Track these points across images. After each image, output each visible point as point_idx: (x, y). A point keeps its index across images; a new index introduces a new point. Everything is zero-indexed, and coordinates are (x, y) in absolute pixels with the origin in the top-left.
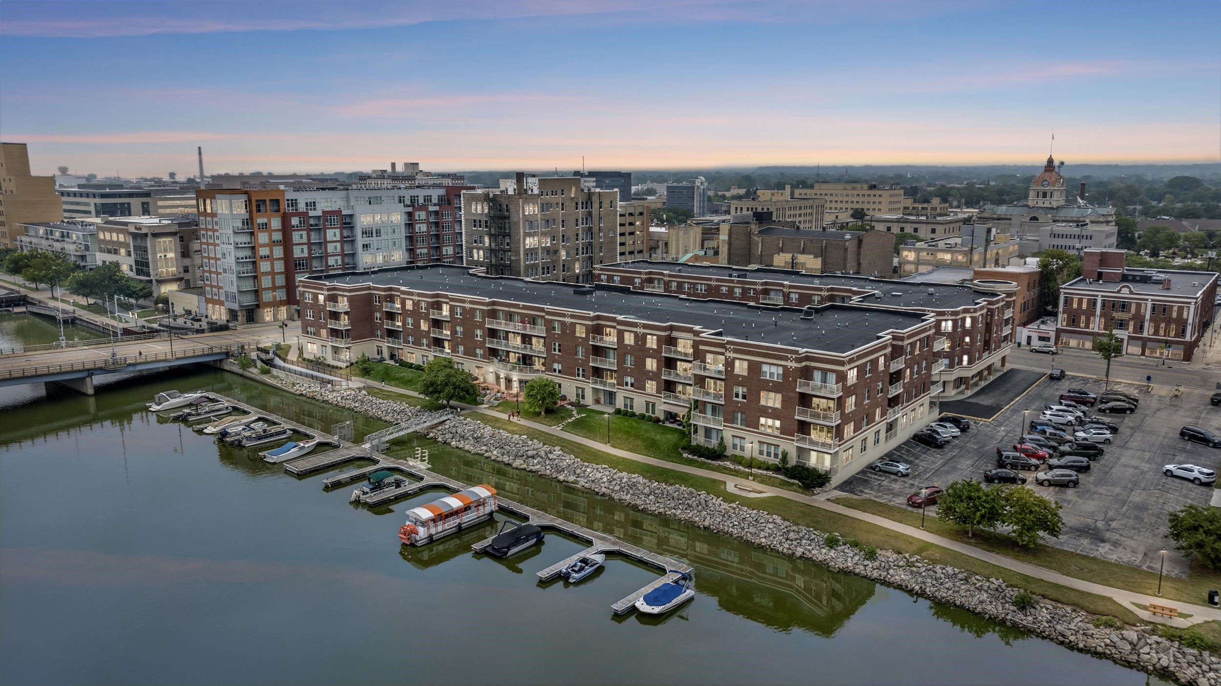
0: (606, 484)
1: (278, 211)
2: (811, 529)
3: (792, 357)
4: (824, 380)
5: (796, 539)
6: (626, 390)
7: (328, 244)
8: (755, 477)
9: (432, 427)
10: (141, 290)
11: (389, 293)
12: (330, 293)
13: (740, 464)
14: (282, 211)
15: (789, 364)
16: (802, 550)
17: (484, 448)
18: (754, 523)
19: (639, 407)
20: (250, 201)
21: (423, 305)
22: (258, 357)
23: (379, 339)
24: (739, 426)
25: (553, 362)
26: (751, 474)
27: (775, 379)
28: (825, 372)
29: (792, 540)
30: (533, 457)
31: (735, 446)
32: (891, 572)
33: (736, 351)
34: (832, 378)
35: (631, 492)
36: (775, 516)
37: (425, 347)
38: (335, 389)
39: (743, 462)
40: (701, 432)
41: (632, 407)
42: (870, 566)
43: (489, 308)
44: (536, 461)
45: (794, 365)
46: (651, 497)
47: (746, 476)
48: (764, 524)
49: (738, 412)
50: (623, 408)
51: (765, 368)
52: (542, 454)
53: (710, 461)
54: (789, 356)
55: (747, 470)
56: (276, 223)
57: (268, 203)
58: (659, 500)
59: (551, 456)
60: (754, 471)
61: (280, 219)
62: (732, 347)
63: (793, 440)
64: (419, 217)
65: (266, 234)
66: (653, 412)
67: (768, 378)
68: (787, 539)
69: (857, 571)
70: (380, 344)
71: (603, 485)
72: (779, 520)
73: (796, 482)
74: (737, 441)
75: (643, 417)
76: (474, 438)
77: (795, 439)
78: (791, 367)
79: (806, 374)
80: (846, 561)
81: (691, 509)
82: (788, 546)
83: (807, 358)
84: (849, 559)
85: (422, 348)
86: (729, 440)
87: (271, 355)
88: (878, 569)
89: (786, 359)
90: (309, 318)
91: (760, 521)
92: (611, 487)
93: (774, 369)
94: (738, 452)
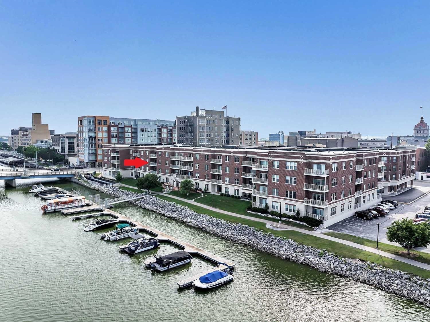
0: (205, 223)
1: (107, 124)
2: (310, 247)
3: (301, 157)
4: (319, 168)
5: (301, 252)
6: (226, 184)
7: (126, 139)
8: (283, 221)
11: (136, 149)
12: (113, 149)
13: (275, 215)
15: (300, 160)
16: (303, 258)
17: (155, 208)
18: (278, 243)
19: (232, 192)
21: (147, 152)
22: (84, 176)
23: (132, 169)
24: (275, 196)
25: (196, 173)
26: (280, 220)
27: (293, 169)
28: (319, 164)
29: (298, 253)
30: (175, 212)
31: (273, 207)
32: (358, 272)
33: (273, 156)
34: (323, 167)
35: (216, 227)
36: (289, 240)
39: (277, 214)
40: (258, 200)
42: (345, 268)
43: (172, 151)
44: (176, 213)
45: (303, 161)
46: (226, 229)
47: (277, 221)
48: (284, 244)
49: (275, 188)
50: (224, 193)
51: (288, 164)
52: (179, 210)
53: (260, 214)
55: (279, 218)
56: (105, 129)
57: (102, 121)
59: (183, 211)
60: (282, 219)
61: (107, 127)
62: (271, 155)
63: (303, 202)
64: (164, 131)
65: (101, 133)
66: (238, 194)
67: (289, 169)
68: (295, 252)
69: (337, 271)
70: (132, 171)
71: (203, 224)
72: (291, 242)
73: (304, 223)
74: (274, 204)
75: (233, 196)
77: (304, 201)
78: (301, 162)
79: (310, 165)
80: (330, 265)
82: (296, 256)
83: (310, 158)
84: (332, 264)
85: (147, 171)
86: (270, 204)
87: (90, 175)
88: (350, 270)
89: (299, 158)
91: (281, 242)
92: (207, 225)
93: (293, 164)
94: (275, 210)
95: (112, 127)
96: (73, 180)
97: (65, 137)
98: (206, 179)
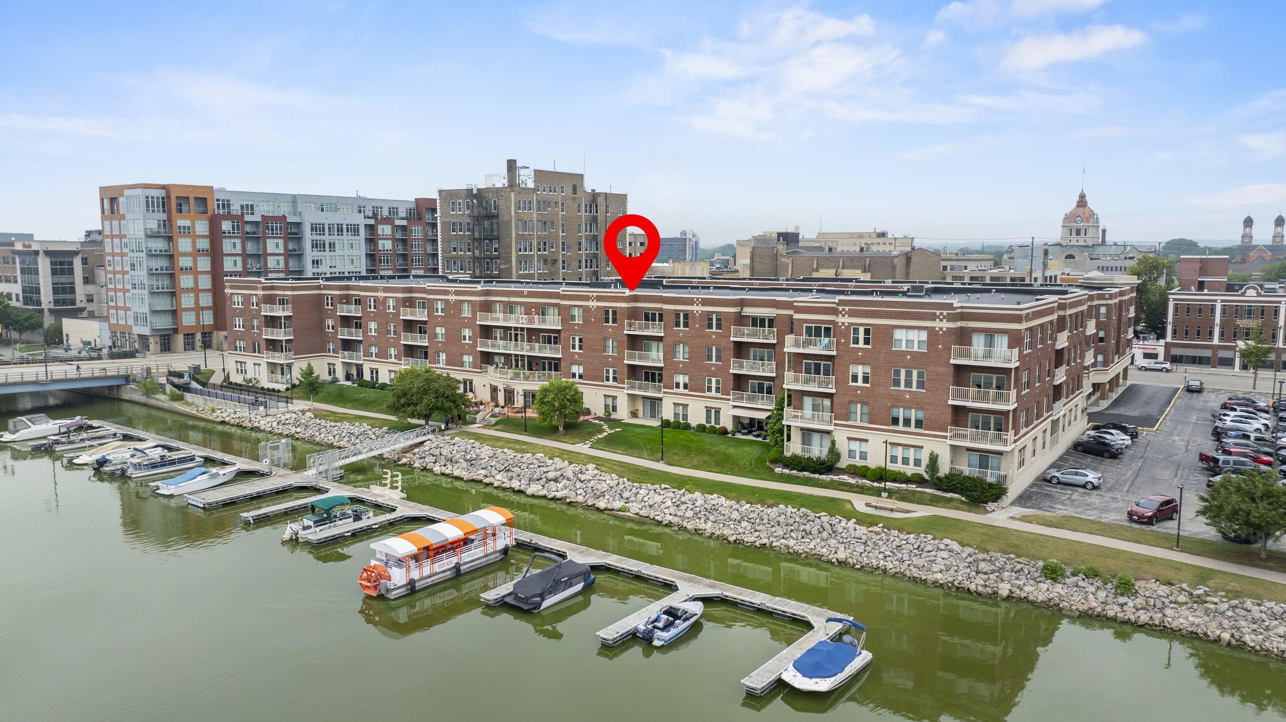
0: (672, 510)
1: (205, 212)
2: (1012, 556)
3: (942, 314)
4: (990, 344)
5: (993, 572)
6: (677, 394)
7: (269, 258)
8: (891, 494)
9: (406, 450)
10: (26, 320)
11: (345, 292)
12: (266, 292)
13: (864, 476)
14: (210, 213)
15: (937, 324)
16: (1009, 586)
17: (483, 472)
18: (916, 551)
19: (696, 416)
20: (169, 197)
21: (391, 303)
22: (168, 380)
23: (331, 354)
24: (858, 423)
25: (571, 364)
26: (885, 490)
27: (916, 349)
28: (990, 334)
29: (985, 573)
30: (556, 480)
31: (851, 454)
32: (1168, 612)
33: (852, 314)
34: (1002, 342)
35: (712, 518)
36: (946, 541)
37: (393, 360)
38: (269, 412)
39: (868, 474)
40: (796, 437)
41: (685, 417)
42: (1131, 604)
43: (482, 298)
44: (560, 485)
45: (946, 325)
46: (744, 524)
47: (877, 493)
48: (934, 553)
49: (856, 403)
50: (672, 420)
51: (899, 334)
52: (570, 474)
53: (817, 476)
54: (938, 312)
55: (876, 484)
56: (202, 227)
57: (192, 201)
58: (758, 528)
59: (583, 477)
60: (889, 485)
61: (207, 222)
62: (847, 309)
63: (946, 437)
64: (383, 232)
65: (189, 240)
66: (717, 420)
67: (904, 348)
68: (978, 572)
69: (1111, 613)
70: (332, 361)
71: (666, 511)
72: (955, 546)
73: (956, 496)
74: (855, 446)
75: (701, 428)
76: (466, 460)
77: (948, 434)
78: (941, 329)
79: (963, 337)
80: (1086, 598)
81: (811, 537)
82: (982, 582)
83: (963, 317)
84: (1091, 596)
85: (390, 360)
86: (843, 446)
87: (186, 378)
88: (1145, 609)
89: (933, 317)
90: (237, 329)
91: (926, 549)
92: (680, 514)
93: (914, 335)
94: (858, 462)
95: (223, 222)
96: (125, 396)
97: (41, 253)
98: (608, 379)
